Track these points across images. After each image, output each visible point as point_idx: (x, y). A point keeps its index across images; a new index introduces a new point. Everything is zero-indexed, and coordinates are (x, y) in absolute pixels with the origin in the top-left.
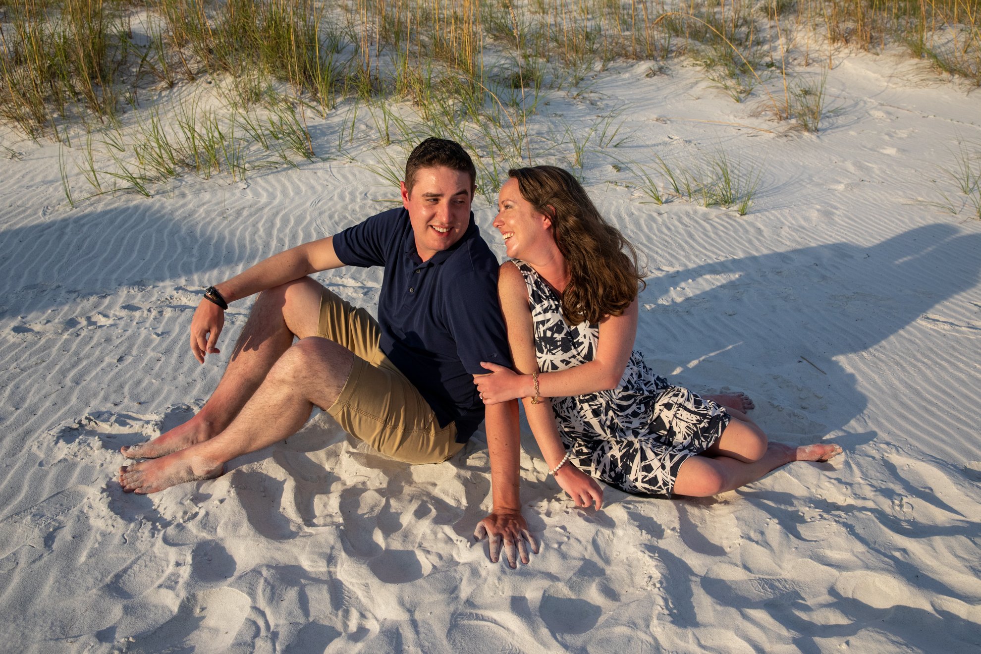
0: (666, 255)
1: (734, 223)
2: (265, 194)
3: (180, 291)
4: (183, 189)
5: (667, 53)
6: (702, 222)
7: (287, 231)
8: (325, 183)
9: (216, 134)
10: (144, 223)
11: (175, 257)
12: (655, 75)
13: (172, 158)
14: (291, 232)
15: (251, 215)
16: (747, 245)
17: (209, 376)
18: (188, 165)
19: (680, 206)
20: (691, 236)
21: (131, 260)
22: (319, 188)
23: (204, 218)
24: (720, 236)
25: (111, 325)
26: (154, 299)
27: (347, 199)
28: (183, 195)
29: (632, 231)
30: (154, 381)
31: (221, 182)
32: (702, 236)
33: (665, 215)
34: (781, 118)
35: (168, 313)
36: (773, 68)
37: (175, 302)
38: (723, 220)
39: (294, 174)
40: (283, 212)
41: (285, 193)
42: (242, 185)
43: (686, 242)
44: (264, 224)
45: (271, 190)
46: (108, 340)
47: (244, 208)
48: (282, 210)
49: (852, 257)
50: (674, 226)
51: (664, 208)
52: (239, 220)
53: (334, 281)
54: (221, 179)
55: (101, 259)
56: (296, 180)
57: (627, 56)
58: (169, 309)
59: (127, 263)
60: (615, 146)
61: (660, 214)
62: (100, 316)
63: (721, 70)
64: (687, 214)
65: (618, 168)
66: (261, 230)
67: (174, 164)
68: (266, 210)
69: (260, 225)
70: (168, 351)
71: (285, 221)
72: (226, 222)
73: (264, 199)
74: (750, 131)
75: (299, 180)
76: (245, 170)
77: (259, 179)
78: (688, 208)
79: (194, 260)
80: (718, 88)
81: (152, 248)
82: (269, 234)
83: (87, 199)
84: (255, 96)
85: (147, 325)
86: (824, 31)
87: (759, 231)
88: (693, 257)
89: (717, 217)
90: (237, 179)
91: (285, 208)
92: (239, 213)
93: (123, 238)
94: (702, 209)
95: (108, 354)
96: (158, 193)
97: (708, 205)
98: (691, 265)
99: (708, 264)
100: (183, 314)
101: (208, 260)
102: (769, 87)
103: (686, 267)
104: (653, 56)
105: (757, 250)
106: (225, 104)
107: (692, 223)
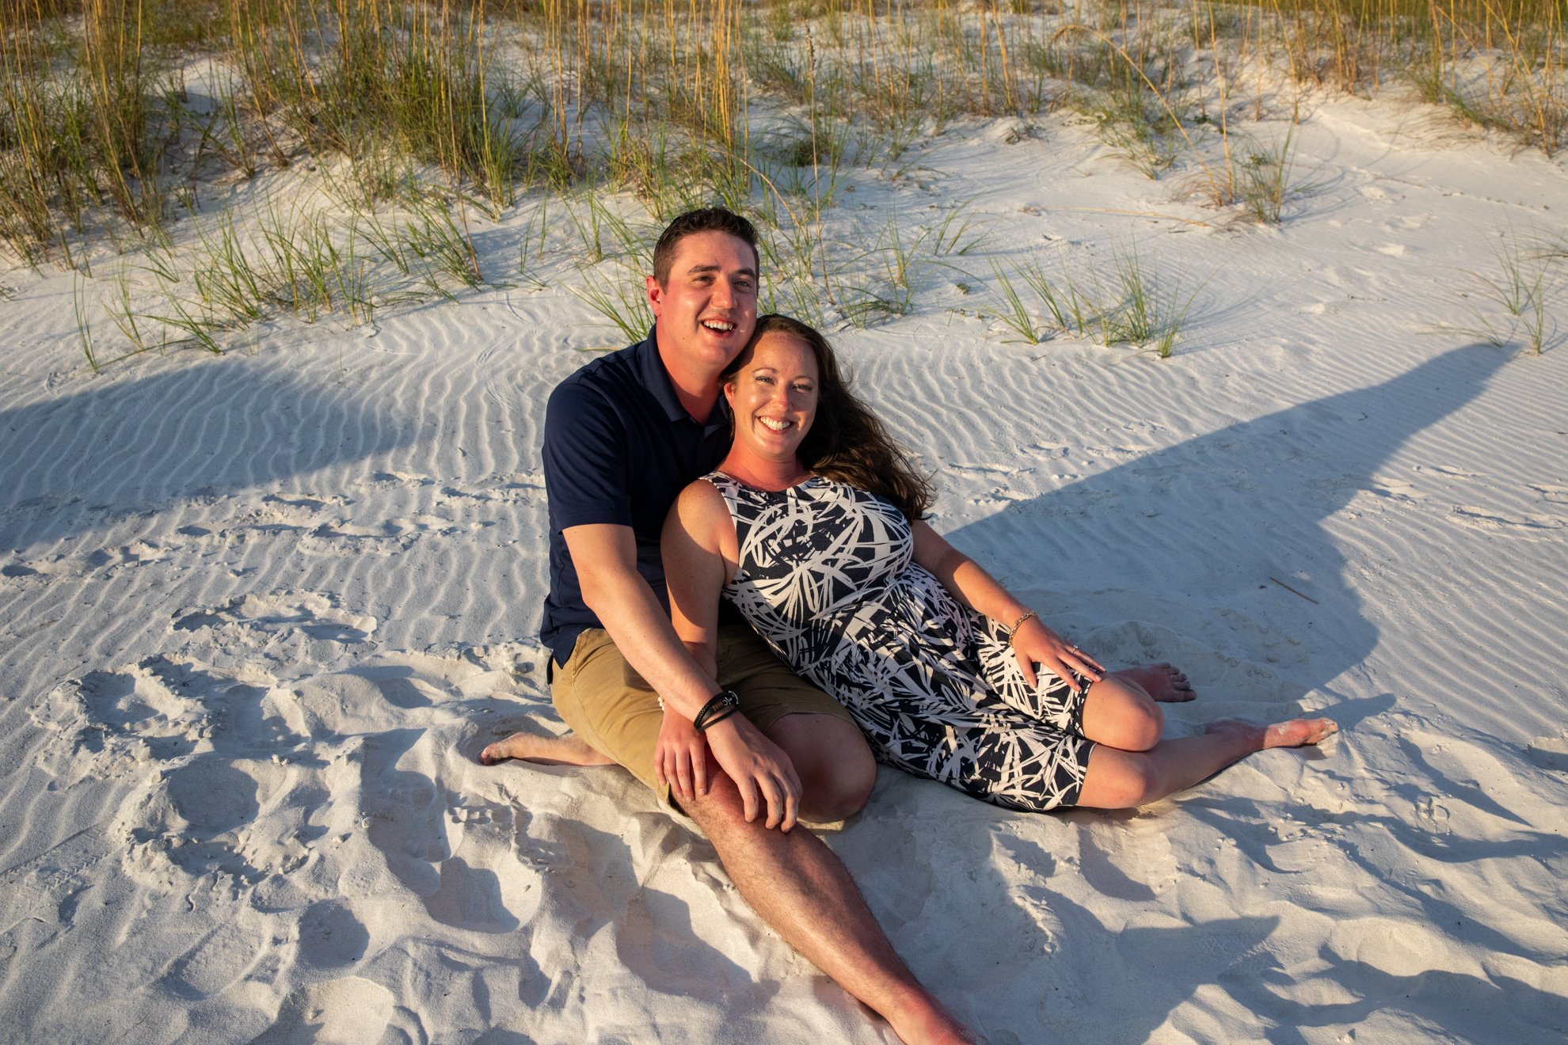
0: (1046, 423)
1: (1151, 370)
2: (404, 344)
3: (272, 503)
4: (273, 339)
5: (1037, 104)
6: (1101, 370)
7: (442, 401)
8: (500, 324)
9: (325, 251)
10: (213, 395)
11: (263, 447)
12: (1020, 139)
13: (254, 291)
14: (447, 402)
15: (383, 378)
16: (1173, 404)
18: (280, 301)
19: (1065, 345)
20: (1084, 392)
21: (190, 456)
22: (490, 332)
23: (308, 385)
24: (1130, 392)
25: (162, 560)
26: (230, 516)
27: (536, 349)
28: (274, 349)
29: (990, 387)
31: (334, 326)
32: (1102, 391)
33: (1043, 360)
34: (1221, 203)
35: (253, 538)
36: (1206, 125)
37: (264, 521)
38: (1135, 366)
39: (450, 311)
40: (434, 372)
41: (436, 343)
42: (368, 331)
43: (1077, 403)
44: (404, 392)
45: (413, 337)
46: (157, 584)
47: (371, 367)
48: (431, 368)
49: (1339, 419)
50: (1058, 378)
51: (1040, 349)
52: (365, 387)
53: (518, 480)
54: (331, 320)
55: (144, 454)
56: (454, 321)
57: (975, 111)
58: (255, 532)
59: (186, 461)
60: (961, 254)
61: (1034, 359)
62: (144, 546)
63: (1124, 129)
64: (1078, 358)
65: (967, 290)
66: (400, 401)
67: (259, 299)
68: (407, 370)
69: (397, 393)
71: (438, 386)
72: (343, 390)
73: (403, 352)
74: (1173, 223)
75: (459, 319)
76: (372, 306)
77: (394, 321)
78: (1079, 348)
79: (293, 452)
80: (1119, 157)
81: (225, 435)
82: (413, 407)
83: (121, 359)
84: (384, 189)
85: (220, 558)
86: (1282, 63)
87: (1192, 381)
88: (1088, 426)
89: (1125, 361)
90: (360, 321)
91: (437, 365)
92: (363, 376)
93: (178, 420)
94: (1101, 349)
95: (157, 607)
96: (233, 347)
97: (1110, 343)
98: (1085, 439)
99: (1114, 436)
100: (278, 539)
101: (316, 452)
102: (1200, 155)
103: (1078, 442)
104: (1016, 110)
105: (1190, 412)
106: (337, 202)
107: (1085, 371)
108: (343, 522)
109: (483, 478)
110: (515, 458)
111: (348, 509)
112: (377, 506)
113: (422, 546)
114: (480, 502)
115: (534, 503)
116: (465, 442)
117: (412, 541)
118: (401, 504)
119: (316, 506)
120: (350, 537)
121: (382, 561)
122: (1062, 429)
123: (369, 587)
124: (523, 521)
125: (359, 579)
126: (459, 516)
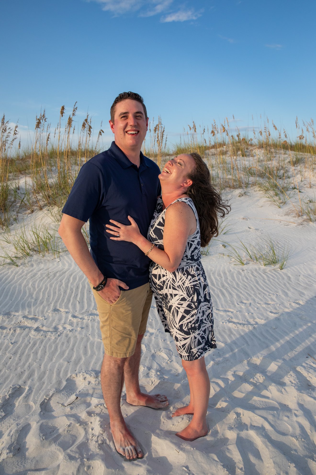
0: (245, 294)
1: (277, 274)
2: (67, 264)
3: (25, 319)
4: (32, 262)
5: (247, 185)
6: (263, 274)
7: (75, 284)
9: (48, 235)
10: (14, 281)
12: (242, 195)
13: (29, 247)
14: (77, 284)
15: (60, 276)
16: (283, 286)
17: (31, 368)
18: (35, 251)
19: (252, 266)
20: (257, 282)
21: (5, 301)
23: (40, 278)
24: (271, 282)
26: (13, 323)
28: (32, 265)
29: (230, 280)
30: (7, 371)
31: (49, 258)
32: (262, 282)
33: (246, 271)
34: (299, 216)
35: (18, 331)
36: (295, 190)
37: (22, 324)
38: (272, 273)
40: (74, 274)
42: (58, 260)
43: (255, 286)
44: (65, 280)
45: (70, 262)
47: (57, 272)
48: (73, 273)
50: (250, 277)
51: (245, 267)
52: (55, 278)
53: (93, 312)
54: (49, 256)
57: (230, 187)
58: (19, 329)
59: (4, 303)
60: (224, 234)
61: (243, 270)
63: (272, 193)
64: (256, 270)
65: (224, 246)
66: (64, 284)
67: (30, 250)
68: (67, 273)
69: (63, 281)
70: (15, 353)
71: (75, 279)
72: (49, 279)
73: (66, 267)
74: (286, 223)
76: (59, 252)
77: (65, 257)
78: (256, 267)
79: (33, 300)
80: (270, 201)
81: (16, 294)
82: (67, 286)
85: (8, 338)
87: (289, 278)
88: (258, 294)
89: (270, 271)
90: (56, 257)
91: (75, 271)
92: (55, 275)
93: (4, 289)
94: (263, 267)
96: (22, 264)
97: (265, 265)
98: (257, 299)
99: (265, 298)
100: (25, 331)
101: (39, 300)
102: (293, 200)
103: (254, 300)
104: (242, 187)
105: (288, 289)
106: (54, 220)
107: (258, 275)
108: (43, 326)
109: (83, 311)
110: (93, 304)
111: (45, 321)
112: (53, 321)
113: (64, 335)
114: (81, 320)
115: (96, 321)
116: (80, 298)
117: (61, 334)
118: (60, 320)
119: (36, 320)
120: (44, 331)
121: (52, 340)
122: (250, 296)
123: (47, 351)
124: (92, 327)
125: (45, 347)
126: (75, 324)
